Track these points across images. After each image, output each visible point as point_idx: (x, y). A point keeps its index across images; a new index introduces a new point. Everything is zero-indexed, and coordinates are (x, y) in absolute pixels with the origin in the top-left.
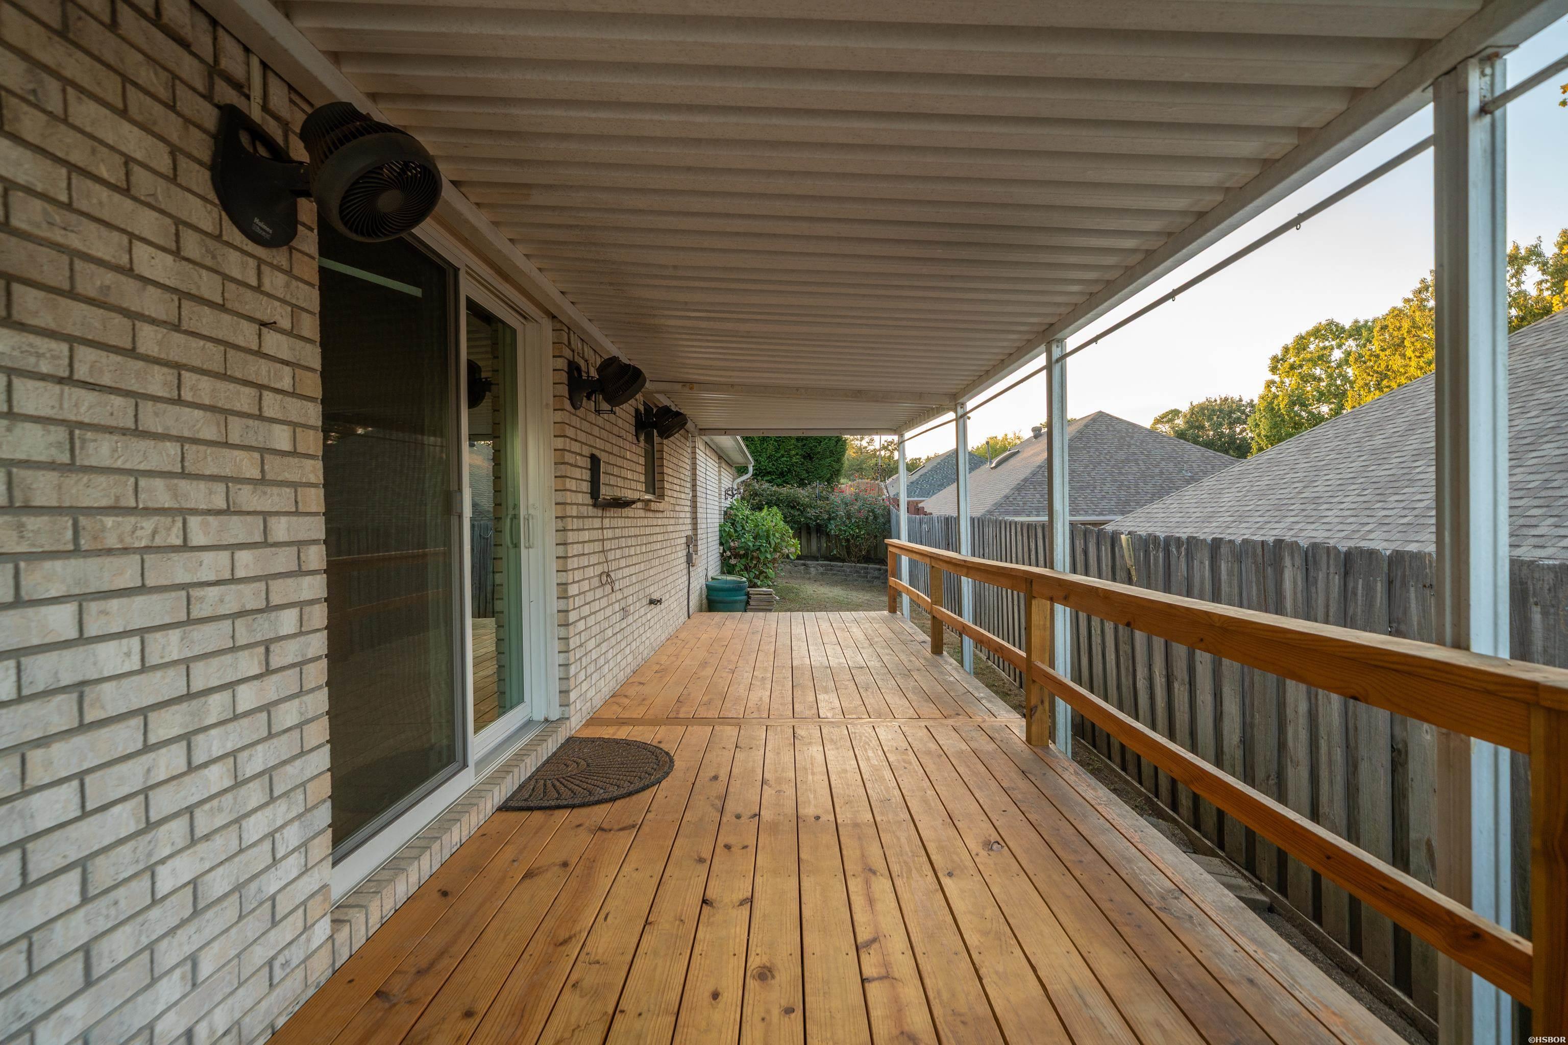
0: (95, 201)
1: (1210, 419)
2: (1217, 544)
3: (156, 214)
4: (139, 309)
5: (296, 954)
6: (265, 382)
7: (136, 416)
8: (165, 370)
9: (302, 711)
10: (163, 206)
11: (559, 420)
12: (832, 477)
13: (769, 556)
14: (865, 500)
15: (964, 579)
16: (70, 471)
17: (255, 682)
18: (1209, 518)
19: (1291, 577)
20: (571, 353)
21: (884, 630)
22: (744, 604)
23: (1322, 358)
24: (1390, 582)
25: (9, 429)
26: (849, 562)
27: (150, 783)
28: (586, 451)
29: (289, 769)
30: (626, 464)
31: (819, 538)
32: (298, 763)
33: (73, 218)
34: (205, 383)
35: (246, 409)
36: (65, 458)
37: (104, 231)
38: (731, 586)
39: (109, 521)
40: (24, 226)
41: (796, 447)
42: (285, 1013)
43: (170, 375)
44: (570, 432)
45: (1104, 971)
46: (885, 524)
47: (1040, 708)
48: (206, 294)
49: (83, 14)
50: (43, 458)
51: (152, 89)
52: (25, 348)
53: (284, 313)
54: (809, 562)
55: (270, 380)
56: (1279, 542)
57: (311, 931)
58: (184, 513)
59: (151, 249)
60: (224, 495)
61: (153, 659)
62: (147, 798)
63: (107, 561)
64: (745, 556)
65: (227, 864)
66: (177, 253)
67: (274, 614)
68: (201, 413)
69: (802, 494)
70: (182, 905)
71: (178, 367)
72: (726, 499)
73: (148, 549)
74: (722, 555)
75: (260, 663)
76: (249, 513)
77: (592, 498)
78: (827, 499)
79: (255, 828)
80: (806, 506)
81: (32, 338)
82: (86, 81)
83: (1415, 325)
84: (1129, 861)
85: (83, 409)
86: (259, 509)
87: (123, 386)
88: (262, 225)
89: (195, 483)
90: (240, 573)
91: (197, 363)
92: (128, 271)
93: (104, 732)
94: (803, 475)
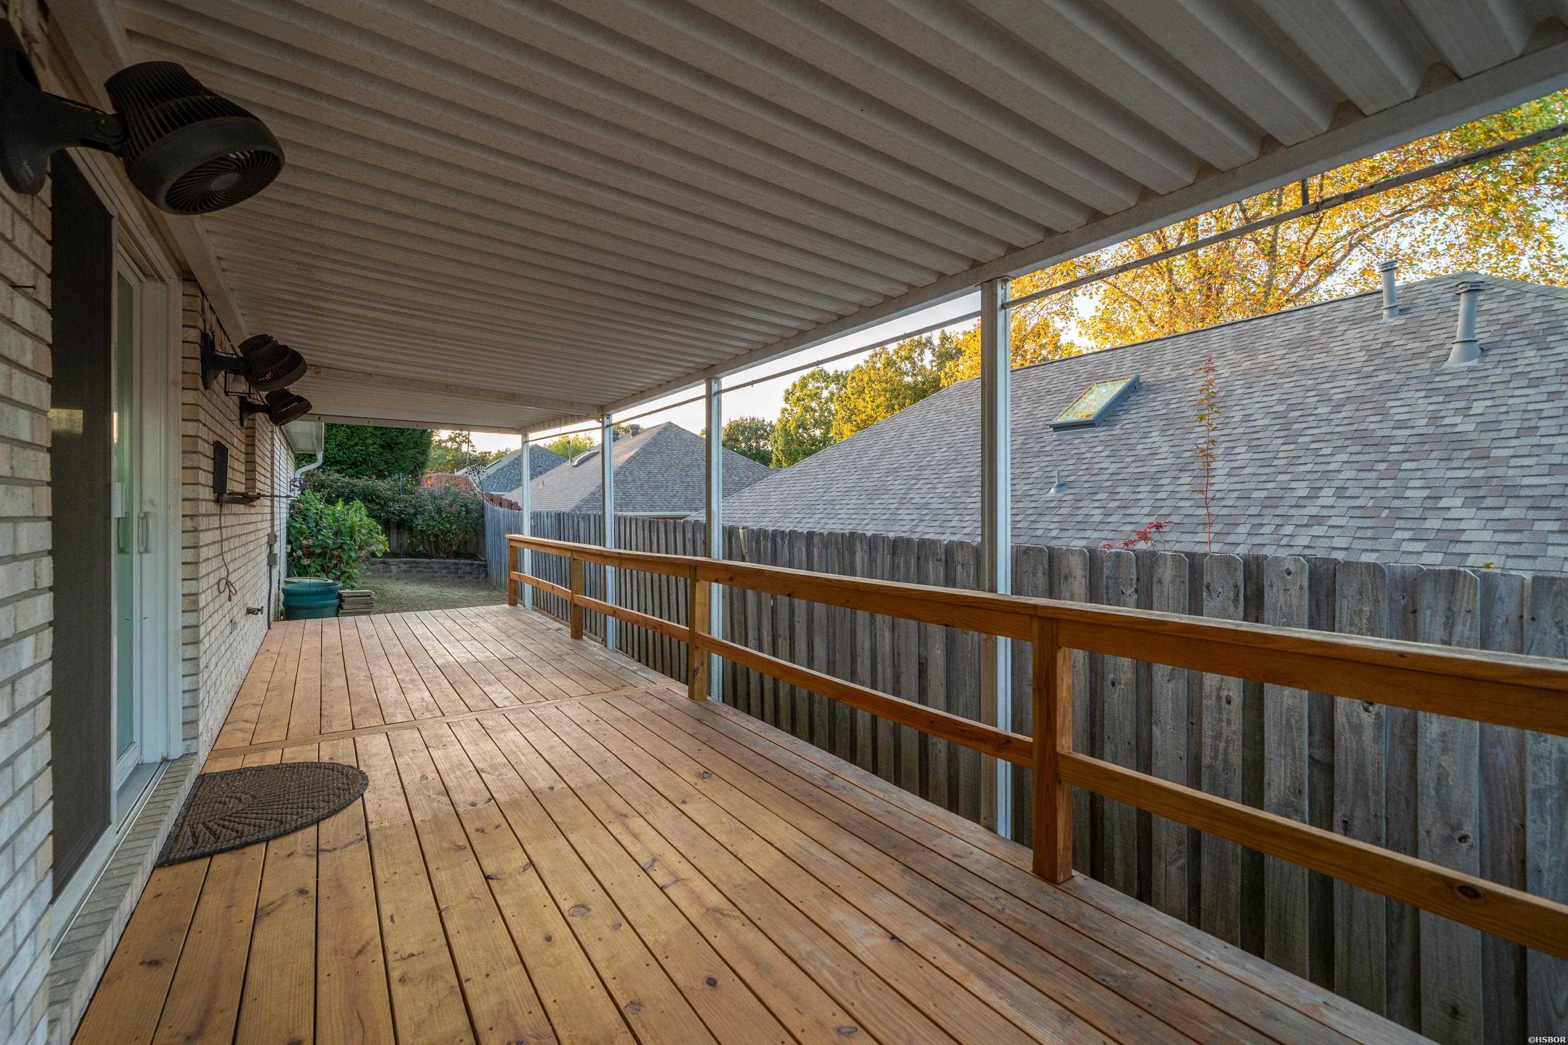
1: (743, 434)
2: (811, 535)
9: (34, 762)
11: (191, 401)
12: (417, 468)
13: (353, 554)
14: (456, 495)
15: (608, 568)
18: (764, 514)
19: (860, 557)
20: (203, 324)
21: (512, 622)
22: (335, 608)
23: (816, 396)
24: (919, 559)
26: (437, 558)
28: (212, 438)
29: (25, 835)
30: (234, 452)
31: (400, 534)
32: (31, 827)
38: (320, 589)
41: (373, 435)
44: (200, 415)
45: (812, 832)
46: (477, 519)
47: (701, 669)
53: (28, 273)
54: (389, 560)
56: (852, 534)
64: (323, 555)
67: (19, 644)
69: (382, 486)
72: (292, 491)
74: (290, 554)
75: (9, 704)
77: (216, 492)
80: (387, 500)
83: (871, 381)
84: (796, 764)
86: (11, 514)
88: (28, 168)
94: (383, 466)
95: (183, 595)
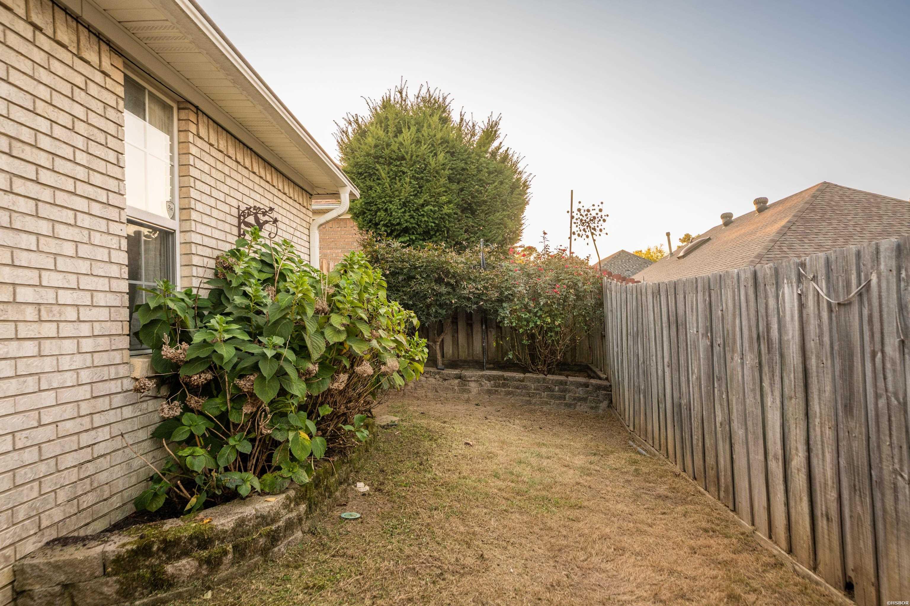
26: (533, 372)
31: (486, 333)
54: (467, 373)
78: (497, 267)
80: (459, 278)
94: (461, 234)
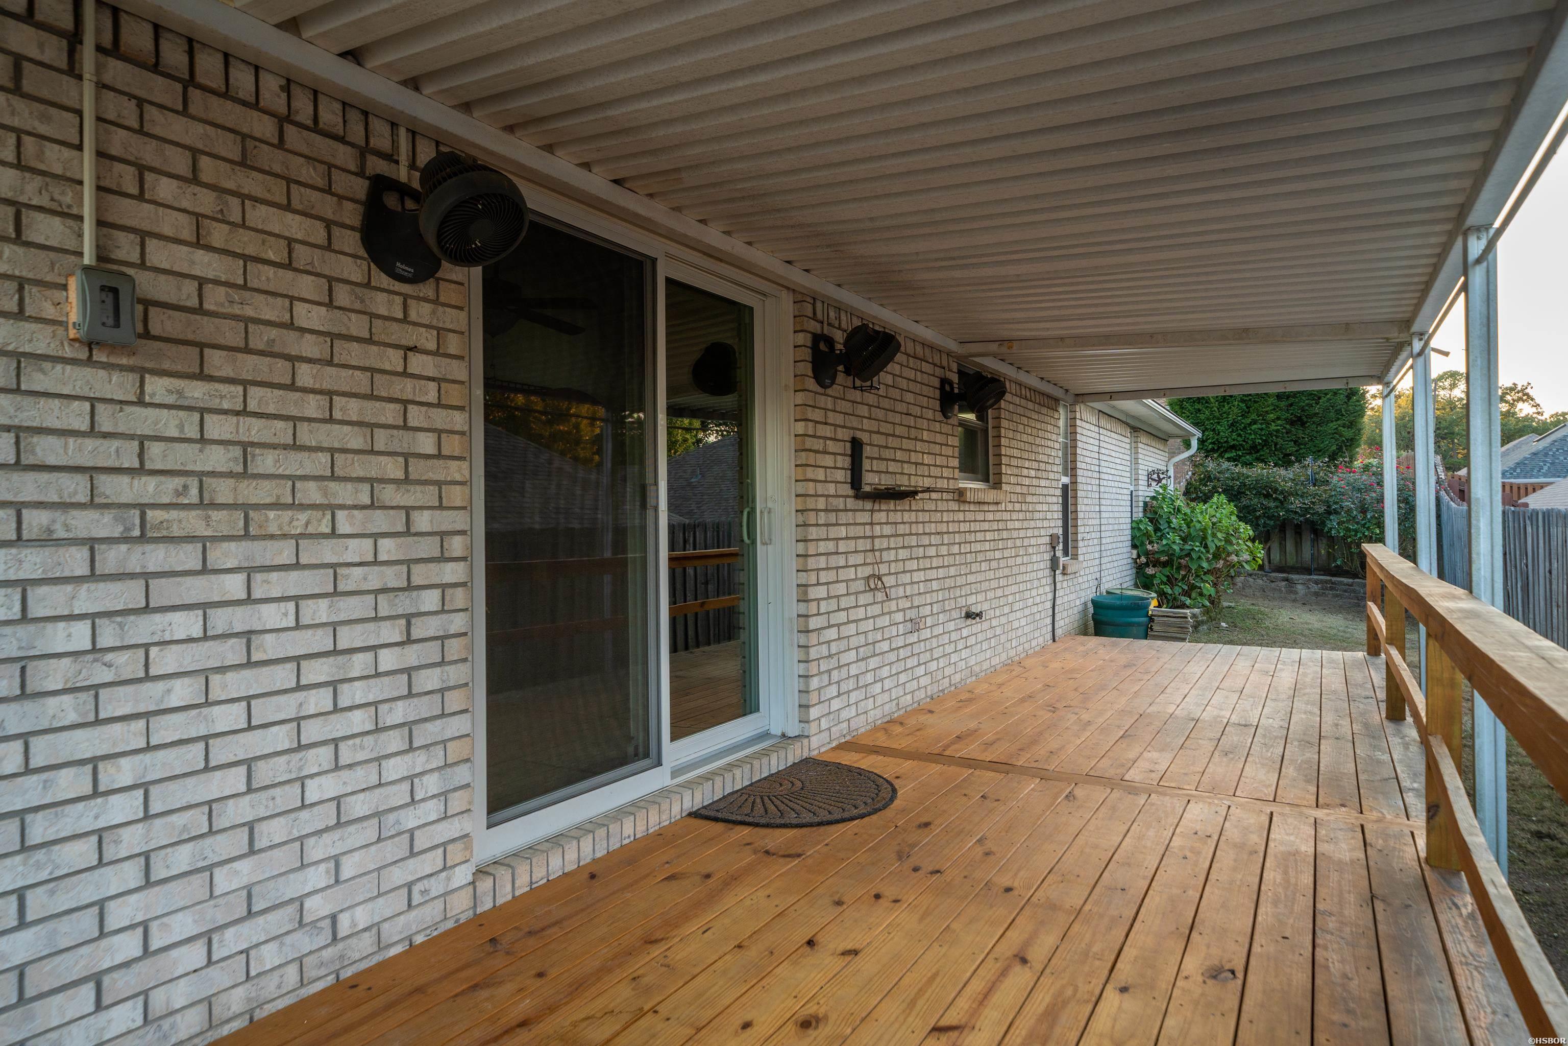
0: (264, 278)
3: (313, 278)
4: (298, 354)
5: (436, 887)
6: (410, 397)
7: (294, 434)
8: (318, 397)
9: (445, 678)
10: (319, 271)
11: (800, 402)
12: (1339, 449)
13: (1205, 565)
16: (244, 478)
17: (396, 648)
20: (818, 326)
22: (1143, 628)
25: (201, 451)
27: (302, 714)
28: (843, 435)
29: (428, 726)
30: (919, 446)
31: (1315, 542)
32: (438, 722)
33: (247, 294)
34: (354, 404)
35: (390, 421)
36: (240, 469)
37: (271, 299)
39: (272, 514)
40: (212, 308)
41: (1276, 408)
42: (423, 934)
43: (324, 400)
44: (817, 415)
48: (354, 332)
49: (257, 143)
50: (224, 470)
51: (310, 182)
52: (212, 393)
53: (429, 337)
54: (1294, 576)
55: (414, 394)
57: (451, 872)
58: (333, 508)
59: (307, 305)
60: (369, 493)
61: (305, 620)
62: (299, 725)
63: (269, 543)
64: (1169, 563)
65: (368, 793)
66: (330, 304)
67: (415, 593)
68: (349, 428)
69: (1285, 476)
70: (325, 816)
71: (330, 394)
72: (1149, 485)
73: (302, 536)
74: (1135, 561)
75: (401, 633)
76: (392, 508)
77: (852, 488)
78: (1327, 483)
79: (395, 769)
81: (217, 386)
82: (258, 192)
85: (253, 433)
86: (402, 504)
87: (284, 413)
88: (403, 267)
89: (343, 484)
90: (382, 557)
91: (346, 388)
92: (290, 325)
93: (265, 670)
94: (1291, 448)
95: (798, 585)
